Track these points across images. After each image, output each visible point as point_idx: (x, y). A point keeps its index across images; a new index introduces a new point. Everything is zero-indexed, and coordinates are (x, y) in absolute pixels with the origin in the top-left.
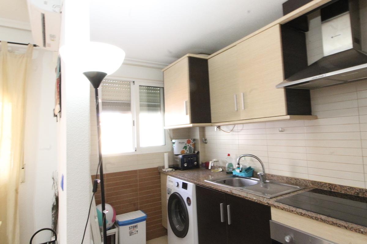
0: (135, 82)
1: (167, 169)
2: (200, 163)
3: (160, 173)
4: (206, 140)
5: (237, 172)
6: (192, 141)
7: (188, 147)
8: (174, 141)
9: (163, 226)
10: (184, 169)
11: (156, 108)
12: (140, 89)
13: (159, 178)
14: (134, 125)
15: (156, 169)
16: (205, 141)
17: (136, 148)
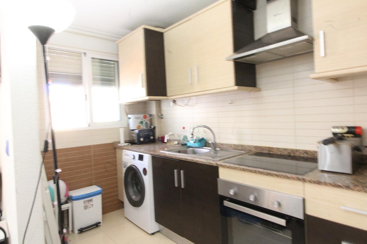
0: (87, 54)
1: (122, 143)
2: (157, 138)
3: (115, 148)
4: (162, 115)
5: (191, 143)
6: (148, 116)
7: (144, 122)
8: (129, 116)
9: (119, 200)
10: (140, 143)
11: (110, 82)
12: (93, 62)
13: (115, 153)
14: (86, 100)
15: (112, 144)
16: (161, 117)
17: (89, 123)
